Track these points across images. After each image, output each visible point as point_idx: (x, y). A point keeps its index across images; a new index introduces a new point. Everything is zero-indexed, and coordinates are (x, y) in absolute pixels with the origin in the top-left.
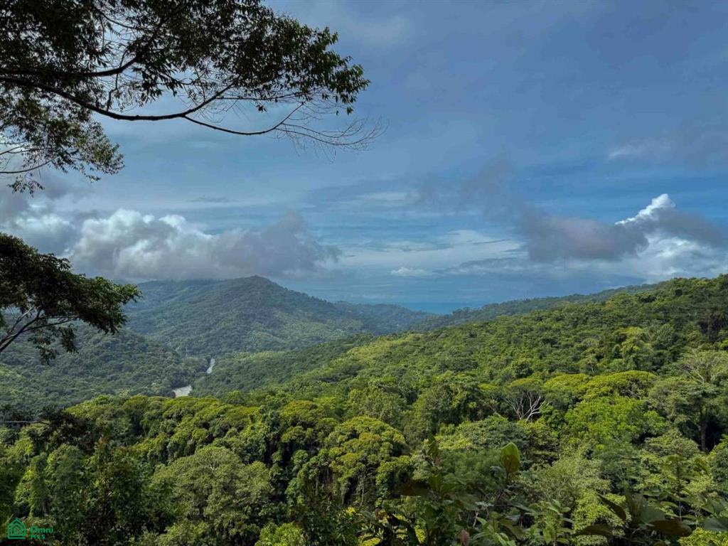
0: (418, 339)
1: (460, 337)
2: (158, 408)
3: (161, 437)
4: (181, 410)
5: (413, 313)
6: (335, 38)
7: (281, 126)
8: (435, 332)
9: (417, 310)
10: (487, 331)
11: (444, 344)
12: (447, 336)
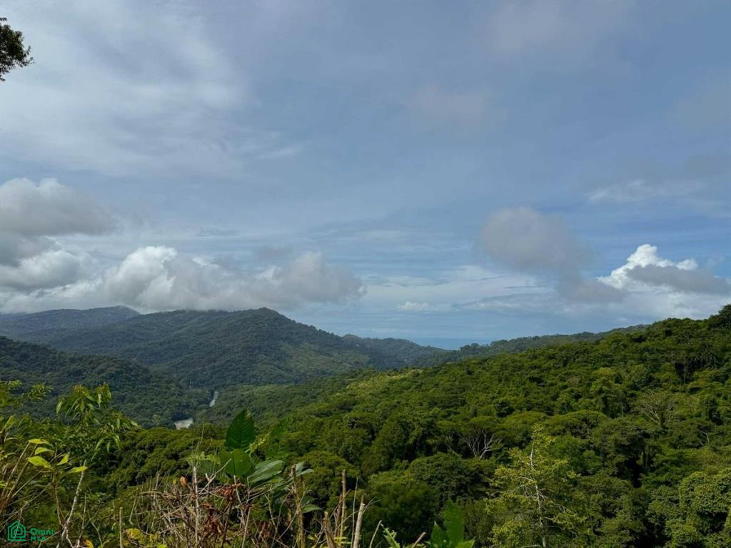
1: (458, 374)
2: (133, 438)
4: (153, 441)
8: (434, 368)
10: (484, 368)
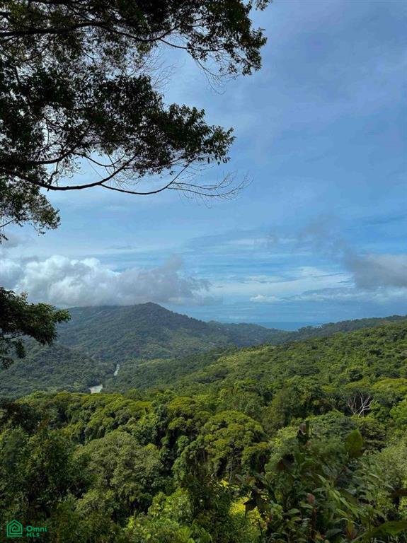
0: (272, 350)
1: (305, 349)
2: (78, 402)
3: (80, 424)
4: (95, 403)
5: (267, 330)
8: (285, 345)
9: (270, 328)
10: (327, 345)
11: (292, 354)
12: (294, 348)
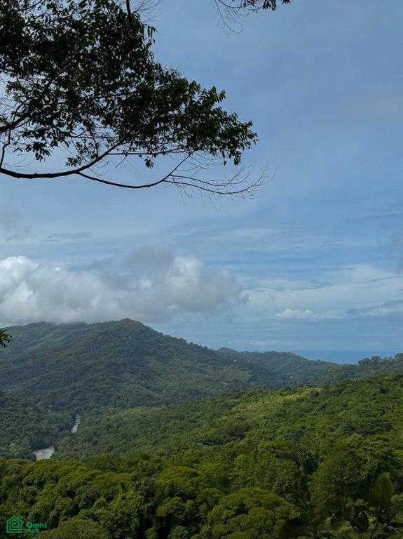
0: (318, 394)
1: (369, 393)
2: (18, 472)
4: (43, 475)
5: (310, 363)
6: (222, 95)
7: (170, 179)
8: (338, 386)
11: (349, 401)
12: (352, 391)
